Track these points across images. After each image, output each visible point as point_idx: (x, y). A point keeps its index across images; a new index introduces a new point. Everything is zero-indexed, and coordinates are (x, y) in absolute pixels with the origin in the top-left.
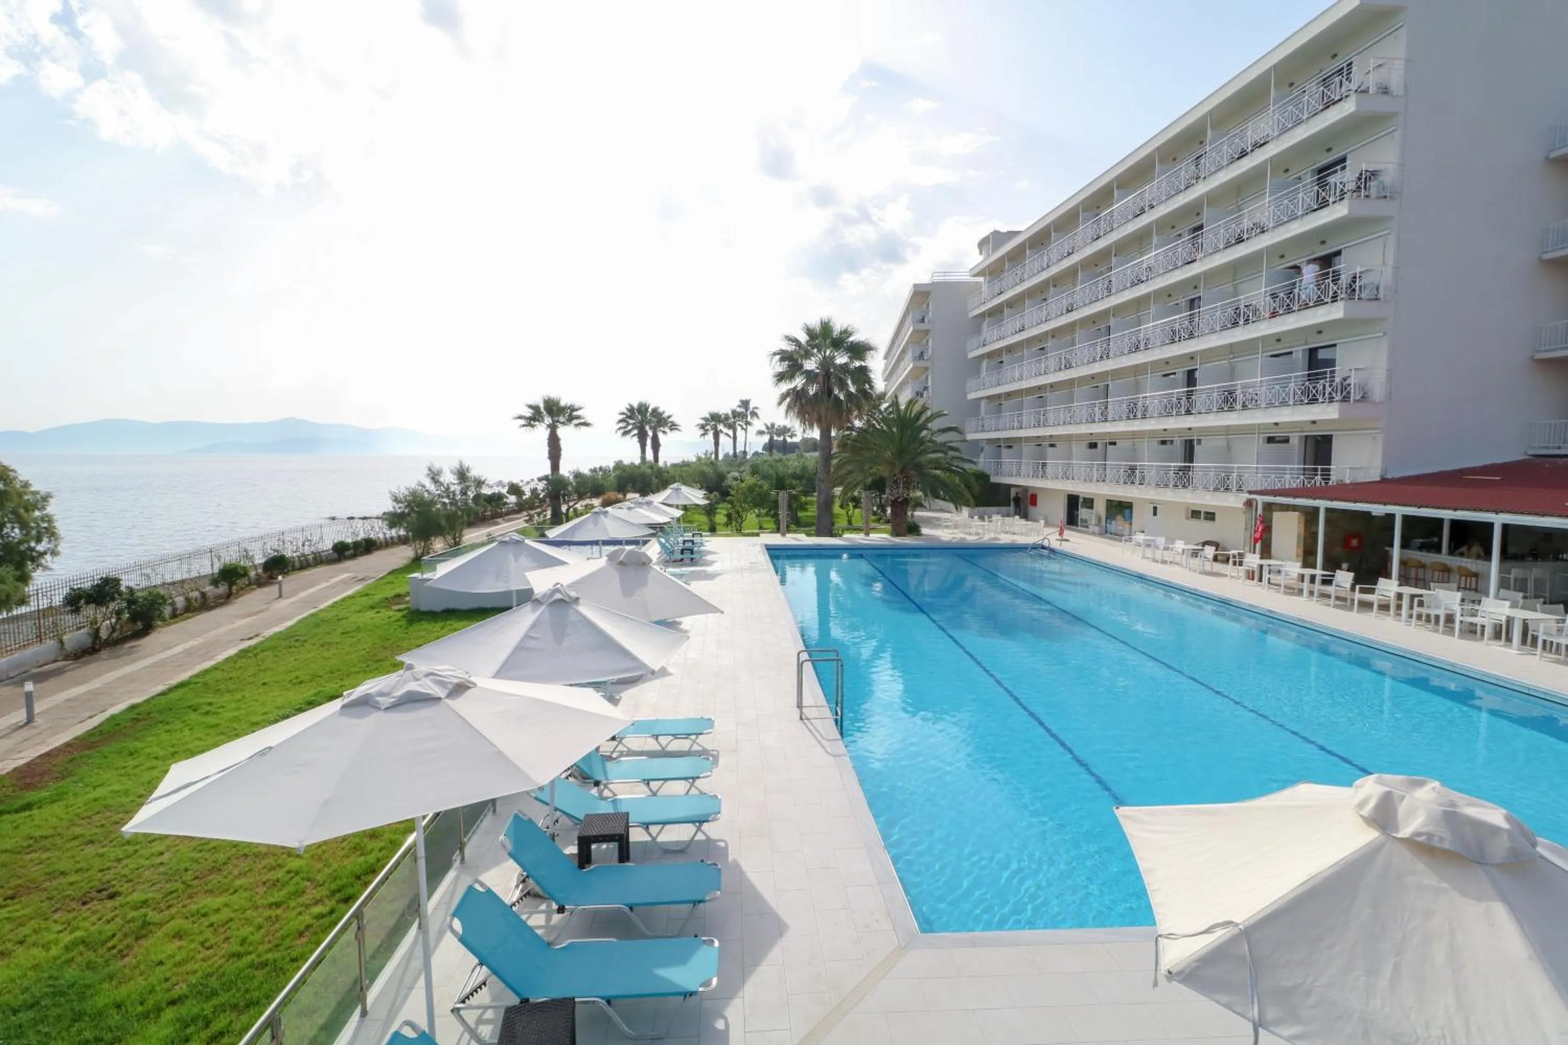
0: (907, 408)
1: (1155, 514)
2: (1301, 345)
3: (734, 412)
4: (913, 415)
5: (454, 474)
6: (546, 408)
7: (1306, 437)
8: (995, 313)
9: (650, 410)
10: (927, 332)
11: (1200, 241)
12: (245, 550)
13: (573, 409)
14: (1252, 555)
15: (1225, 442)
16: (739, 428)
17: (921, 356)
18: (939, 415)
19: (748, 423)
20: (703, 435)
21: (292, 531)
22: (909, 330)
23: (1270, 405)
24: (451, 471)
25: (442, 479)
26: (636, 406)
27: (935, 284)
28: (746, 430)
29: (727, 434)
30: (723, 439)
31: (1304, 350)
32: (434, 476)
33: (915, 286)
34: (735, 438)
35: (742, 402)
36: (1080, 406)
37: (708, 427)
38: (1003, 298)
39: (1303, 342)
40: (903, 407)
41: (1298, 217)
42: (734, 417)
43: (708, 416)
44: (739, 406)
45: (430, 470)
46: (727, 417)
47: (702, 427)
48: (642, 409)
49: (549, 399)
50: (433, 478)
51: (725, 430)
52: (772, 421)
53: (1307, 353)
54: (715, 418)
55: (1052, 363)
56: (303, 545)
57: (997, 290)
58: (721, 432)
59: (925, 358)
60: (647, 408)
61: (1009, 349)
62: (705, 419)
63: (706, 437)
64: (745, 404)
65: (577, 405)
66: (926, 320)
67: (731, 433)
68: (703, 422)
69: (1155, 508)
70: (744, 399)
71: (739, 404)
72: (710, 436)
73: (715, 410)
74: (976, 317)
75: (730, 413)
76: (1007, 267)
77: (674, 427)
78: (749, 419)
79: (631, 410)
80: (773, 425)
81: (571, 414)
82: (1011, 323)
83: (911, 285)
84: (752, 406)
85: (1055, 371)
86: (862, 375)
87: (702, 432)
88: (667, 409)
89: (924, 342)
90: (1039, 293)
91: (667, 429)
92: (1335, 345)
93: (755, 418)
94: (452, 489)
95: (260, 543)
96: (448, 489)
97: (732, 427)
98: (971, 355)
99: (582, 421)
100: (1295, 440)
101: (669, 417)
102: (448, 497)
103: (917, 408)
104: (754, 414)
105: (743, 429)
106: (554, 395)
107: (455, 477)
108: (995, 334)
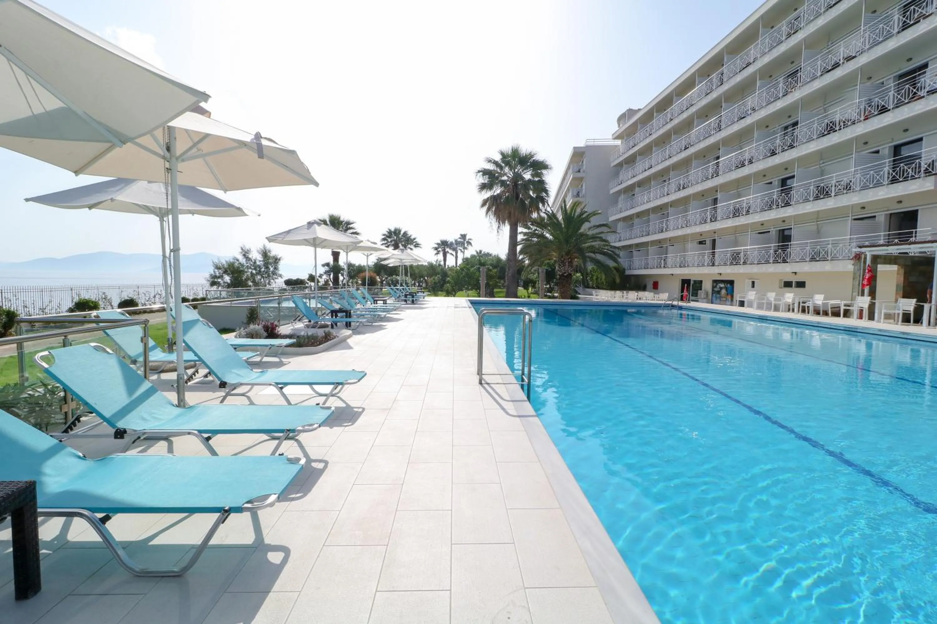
0: (572, 210)
1: (753, 286)
2: (887, 143)
3: (456, 241)
4: (576, 214)
5: (260, 253)
6: (330, 221)
7: (891, 214)
8: (631, 161)
9: (402, 233)
10: (581, 179)
11: (799, 75)
12: (104, 293)
13: (348, 223)
14: (860, 297)
15: (816, 227)
16: (459, 252)
17: (578, 195)
18: (594, 214)
19: (465, 248)
20: (437, 254)
21: (147, 286)
22: (570, 178)
23: (865, 188)
24: (258, 251)
25: (250, 256)
26: (393, 230)
27: (587, 147)
28: (464, 253)
29: (451, 254)
30: (448, 256)
31: (890, 147)
32: (245, 253)
33: (575, 148)
34: (457, 258)
35: (462, 235)
36: (694, 213)
37: (440, 249)
38: (636, 149)
39: (891, 140)
40: (569, 212)
41: (893, 35)
42: (456, 244)
43: (439, 242)
44: (460, 238)
45: (242, 249)
46: (452, 243)
47: (436, 249)
48: (397, 232)
49: (333, 215)
50: (244, 255)
51: (450, 251)
52: (481, 249)
53: (893, 149)
54: (444, 244)
55: (673, 186)
56: (155, 297)
57: (631, 144)
58: (448, 252)
59: (580, 195)
60: (400, 231)
61: (640, 184)
62: (438, 244)
63: (438, 255)
64: (463, 236)
65: (351, 221)
66: (581, 171)
67: (454, 253)
68: (436, 246)
69: (753, 283)
70: (463, 233)
71: (459, 236)
72: (441, 255)
73: (444, 238)
74: (615, 166)
75: (454, 242)
76: (639, 127)
77: (417, 245)
78: (466, 245)
79: (390, 232)
80: (481, 251)
81: (346, 227)
82: (640, 165)
83: (572, 148)
84: (467, 238)
85: (675, 191)
86: (541, 187)
87: (436, 252)
88: (412, 233)
89: (580, 186)
90: (664, 140)
91: (412, 247)
92: (921, 139)
93: (470, 246)
94: (258, 263)
95: (118, 291)
96: (255, 263)
97: (455, 250)
98: (612, 191)
99: (355, 231)
100: (881, 218)
101: (415, 239)
102: (255, 269)
103: (578, 211)
104: (469, 243)
105: (462, 251)
106: (336, 213)
107: (261, 257)
108: (630, 174)
